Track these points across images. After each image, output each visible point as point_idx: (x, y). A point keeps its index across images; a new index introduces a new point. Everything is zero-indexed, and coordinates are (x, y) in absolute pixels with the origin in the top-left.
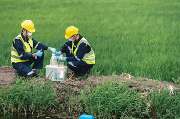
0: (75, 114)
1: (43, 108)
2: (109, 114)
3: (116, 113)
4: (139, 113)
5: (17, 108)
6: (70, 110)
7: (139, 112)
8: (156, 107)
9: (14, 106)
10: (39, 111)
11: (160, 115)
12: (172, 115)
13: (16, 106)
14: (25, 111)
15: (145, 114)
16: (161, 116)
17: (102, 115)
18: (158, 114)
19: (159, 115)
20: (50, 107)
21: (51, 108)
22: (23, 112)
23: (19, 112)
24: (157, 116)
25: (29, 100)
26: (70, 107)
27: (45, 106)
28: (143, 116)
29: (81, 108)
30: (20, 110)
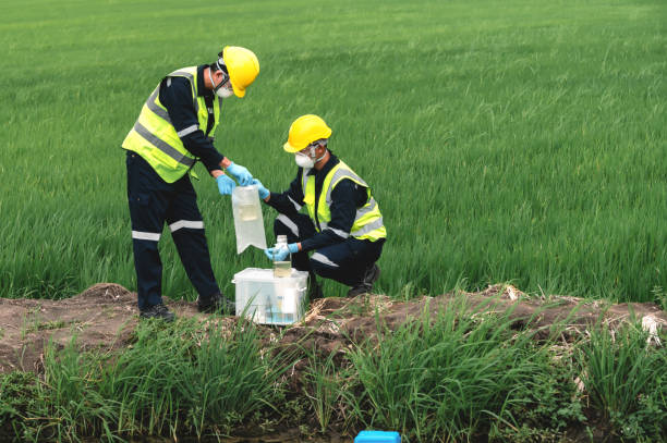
0: (340, 430)
1: (231, 416)
2: (452, 423)
3: (474, 421)
4: (551, 414)
5: (146, 423)
6: (320, 417)
7: (550, 410)
8: (606, 388)
9: (138, 418)
10: (220, 428)
11: (619, 414)
12: (660, 414)
13: (142, 415)
14: (174, 431)
15: (571, 417)
16: (622, 418)
17: (429, 429)
18: (612, 413)
19: (615, 415)
20: (255, 411)
21: (258, 415)
22: (166, 433)
23: (154, 435)
24: (610, 418)
25: (185, 392)
26: (321, 407)
27: (238, 409)
28: (563, 424)
29: (357, 410)
30: (155, 429)
